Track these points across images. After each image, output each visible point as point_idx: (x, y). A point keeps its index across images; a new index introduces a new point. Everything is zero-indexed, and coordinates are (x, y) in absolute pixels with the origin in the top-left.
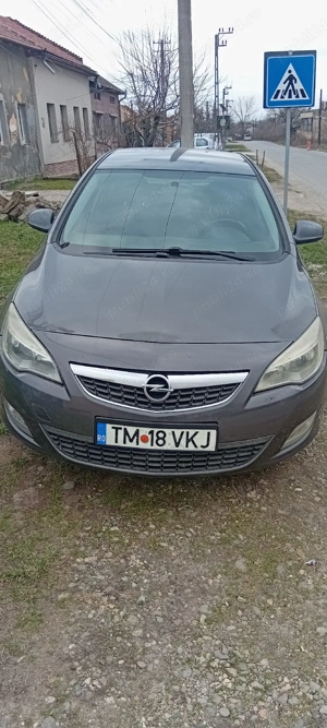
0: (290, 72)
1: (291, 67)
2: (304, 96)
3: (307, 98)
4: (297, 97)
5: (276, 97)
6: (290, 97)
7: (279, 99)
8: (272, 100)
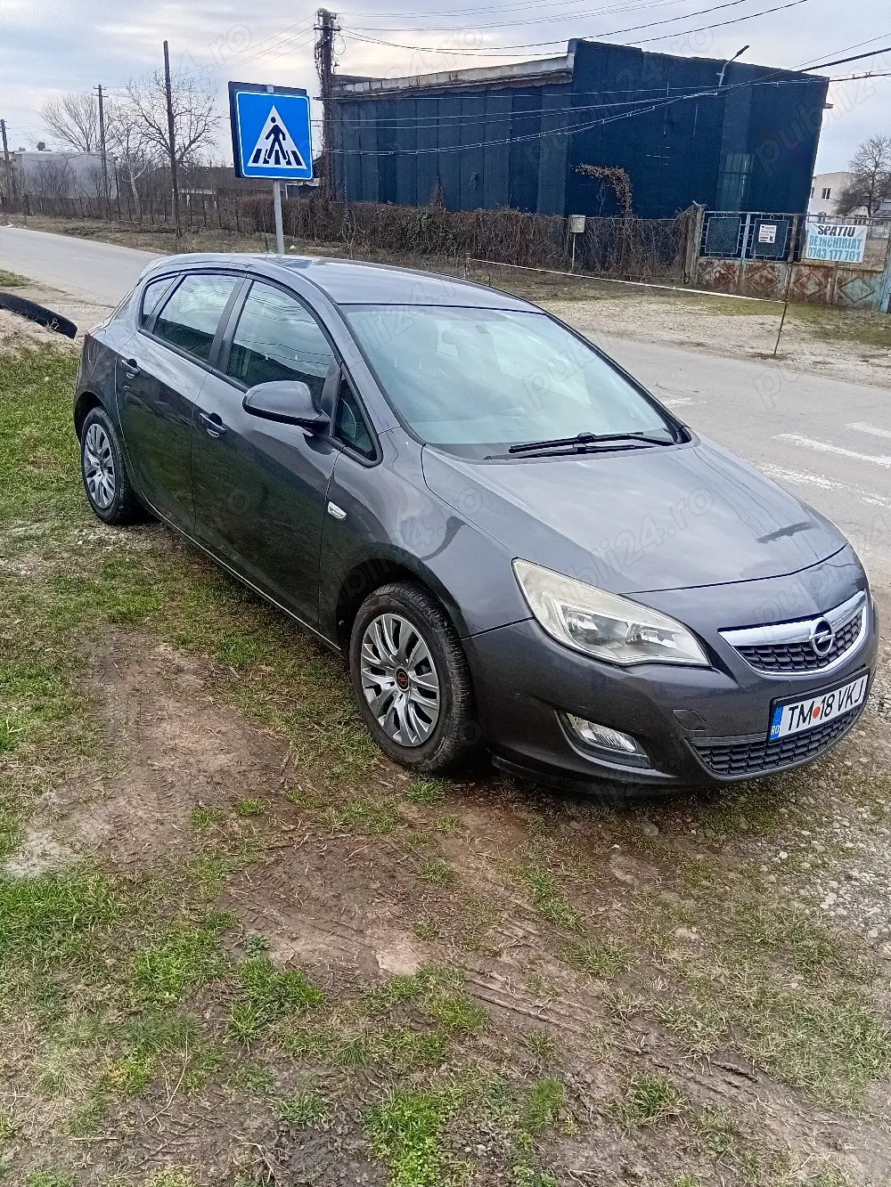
0: (273, 120)
1: (274, 113)
2: (299, 163)
3: (304, 167)
4: (289, 163)
5: (256, 160)
6: (277, 162)
7: (260, 164)
8: (250, 164)
